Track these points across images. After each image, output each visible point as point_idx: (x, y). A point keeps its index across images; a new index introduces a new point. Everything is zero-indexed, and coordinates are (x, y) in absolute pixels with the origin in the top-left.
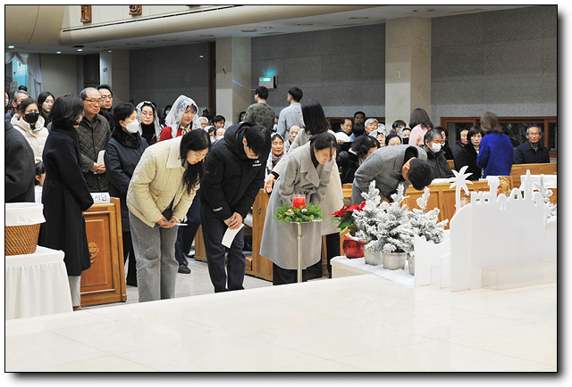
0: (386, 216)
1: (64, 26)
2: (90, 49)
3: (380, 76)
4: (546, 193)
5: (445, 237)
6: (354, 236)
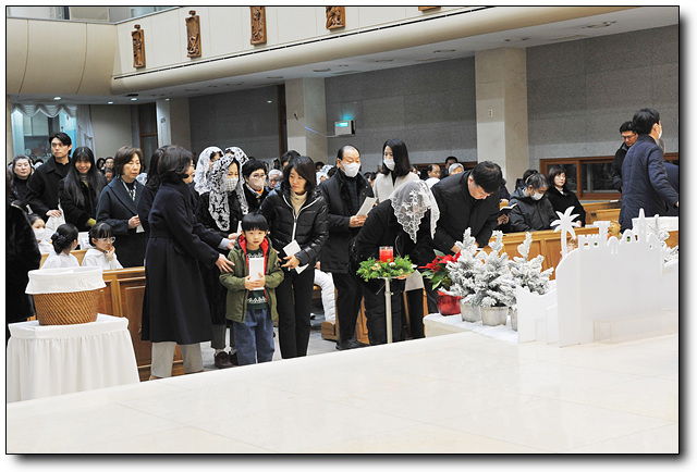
0: (485, 267)
1: (115, 73)
2: (146, 98)
3: (470, 115)
4: (662, 236)
5: (551, 287)
6: (448, 289)
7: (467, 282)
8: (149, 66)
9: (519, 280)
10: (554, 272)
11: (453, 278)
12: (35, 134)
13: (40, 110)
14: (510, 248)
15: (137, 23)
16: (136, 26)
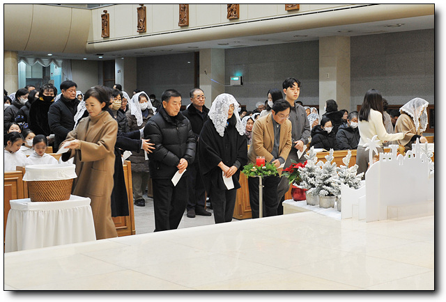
0: (322, 171)
1: (89, 40)
2: (108, 57)
3: (315, 76)
4: (429, 155)
5: (362, 185)
6: (299, 185)
7: (311, 180)
8: (111, 37)
9: (343, 180)
10: (364, 175)
11: (302, 177)
12: (34, 77)
13: (37, 61)
14: (337, 160)
15: (105, 9)
16: (104, 11)
